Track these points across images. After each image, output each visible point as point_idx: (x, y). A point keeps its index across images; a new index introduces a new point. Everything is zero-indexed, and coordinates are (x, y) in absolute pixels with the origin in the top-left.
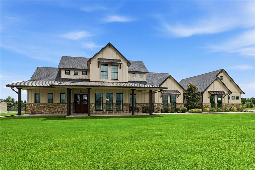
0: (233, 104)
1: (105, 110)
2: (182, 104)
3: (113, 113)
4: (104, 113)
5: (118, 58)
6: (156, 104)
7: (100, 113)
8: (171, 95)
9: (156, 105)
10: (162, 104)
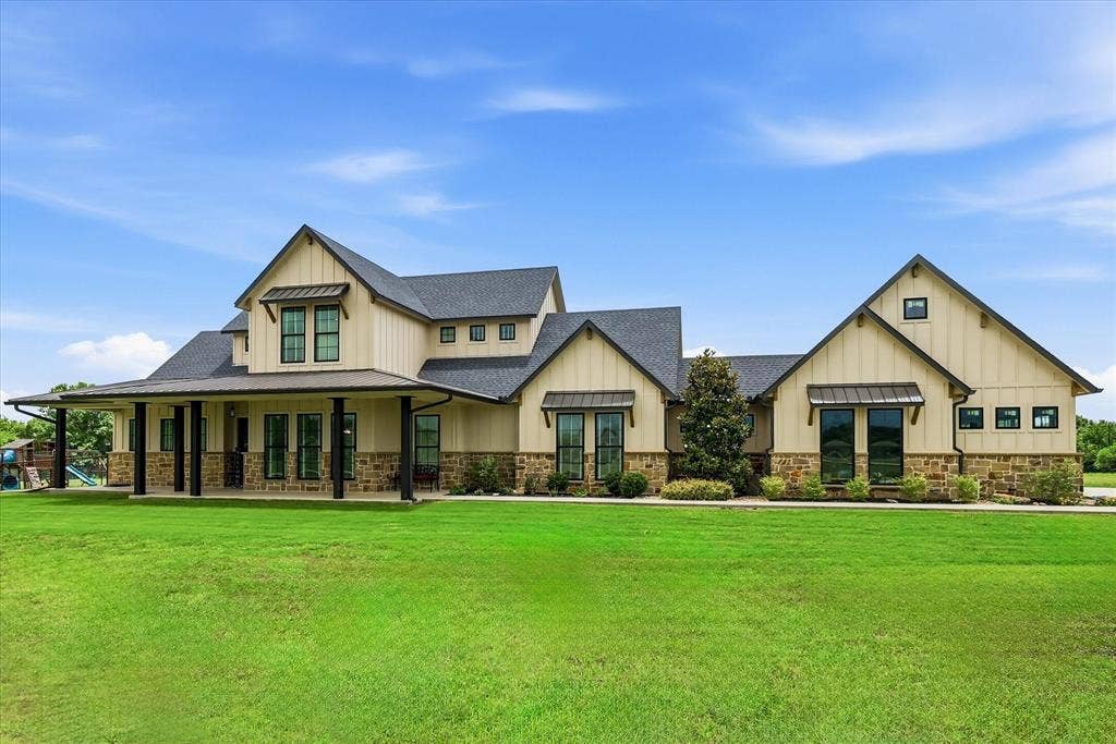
0: (1007, 457)
1: (292, 476)
2: (653, 454)
3: (317, 489)
4: (290, 488)
5: (341, 277)
6: (523, 454)
7: (277, 489)
8: (599, 412)
9: (522, 461)
10: (549, 456)
